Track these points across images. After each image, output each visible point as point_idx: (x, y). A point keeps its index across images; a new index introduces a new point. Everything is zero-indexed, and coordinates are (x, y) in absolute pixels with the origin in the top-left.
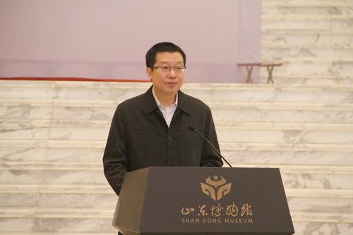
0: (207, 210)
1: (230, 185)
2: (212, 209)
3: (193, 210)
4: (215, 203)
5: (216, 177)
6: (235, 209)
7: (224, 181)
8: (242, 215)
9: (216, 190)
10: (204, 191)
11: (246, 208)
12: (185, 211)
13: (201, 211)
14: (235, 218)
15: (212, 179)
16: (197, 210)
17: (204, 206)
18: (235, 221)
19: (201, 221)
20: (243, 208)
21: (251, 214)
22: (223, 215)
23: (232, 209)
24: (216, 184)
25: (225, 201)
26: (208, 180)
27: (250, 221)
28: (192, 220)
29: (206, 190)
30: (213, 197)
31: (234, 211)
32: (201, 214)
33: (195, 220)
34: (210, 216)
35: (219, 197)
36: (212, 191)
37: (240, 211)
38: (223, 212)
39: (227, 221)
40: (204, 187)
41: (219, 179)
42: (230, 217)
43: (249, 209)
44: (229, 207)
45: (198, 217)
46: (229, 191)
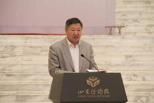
0: (89, 91)
1: (99, 81)
2: (92, 91)
3: (83, 91)
4: (93, 88)
5: (93, 77)
6: (101, 91)
7: (96, 79)
8: (105, 93)
9: (93, 83)
10: (88, 83)
11: (106, 91)
12: (80, 92)
13: (87, 92)
14: (101, 95)
15: (91, 78)
16: (85, 92)
17: (88, 90)
18: (102, 96)
19: (87, 96)
20: (105, 90)
21: (108, 93)
22: (96, 94)
23: (100, 91)
24: (93, 80)
25: (97, 87)
26: (90, 78)
27: (108, 96)
28: (83, 96)
29: (89, 83)
30: (92, 86)
31: (101, 92)
32: (87, 93)
33: (84, 96)
34: (90, 94)
35: (95, 86)
36: (92, 83)
37: (104, 92)
38: (96, 92)
39: (98, 96)
40: (88, 81)
41: (95, 78)
42: (99, 94)
43: (108, 91)
44: (99, 90)
45: (85, 95)
46: (99, 83)
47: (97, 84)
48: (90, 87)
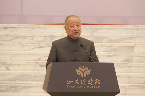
0: (79, 82)
1: (90, 70)
2: (81, 81)
3: (72, 82)
4: (83, 79)
5: (83, 67)
6: (92, 81)
7: (87, 68)
8: (95, 84)
9: (83, 72)
10: (78, 73)
11: (97, 81)
12: (68, 82)
13: (76, 82)
14: (92, 85)
15: (82, 68)
16: (74, 82)
17: (78, 80)
18: (92, 87)
19: (76, 87)
20: (96, 81)
21: (100, 84)
22: (87, 84)
23: (90, 82)
24: (83, 70)
25: (88, 78)
26: (80, 68)
27: (99, 87)
28: (72, 86)
29: (79, 73)
30: (82, 76)
31: (92, 82)
32: (76, 84)
33: (73, 87)
34: (80, 84)
35: (85, 76)
36: (82, 73)
37: (94, 82)
38: (86, 83)
39: (88, 87)
40: (78, 71)
41: (85, 68)
42: (90, 85)
43: (99, 81)
44: (89, 80)
45: (74, 85)
46: (89, 73)
47: (88, 74)
48: (79, 77)
